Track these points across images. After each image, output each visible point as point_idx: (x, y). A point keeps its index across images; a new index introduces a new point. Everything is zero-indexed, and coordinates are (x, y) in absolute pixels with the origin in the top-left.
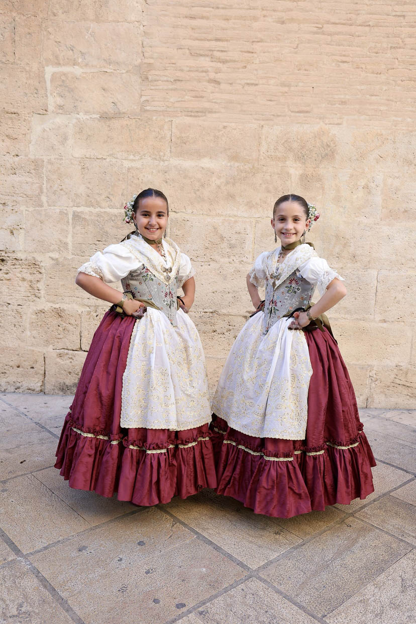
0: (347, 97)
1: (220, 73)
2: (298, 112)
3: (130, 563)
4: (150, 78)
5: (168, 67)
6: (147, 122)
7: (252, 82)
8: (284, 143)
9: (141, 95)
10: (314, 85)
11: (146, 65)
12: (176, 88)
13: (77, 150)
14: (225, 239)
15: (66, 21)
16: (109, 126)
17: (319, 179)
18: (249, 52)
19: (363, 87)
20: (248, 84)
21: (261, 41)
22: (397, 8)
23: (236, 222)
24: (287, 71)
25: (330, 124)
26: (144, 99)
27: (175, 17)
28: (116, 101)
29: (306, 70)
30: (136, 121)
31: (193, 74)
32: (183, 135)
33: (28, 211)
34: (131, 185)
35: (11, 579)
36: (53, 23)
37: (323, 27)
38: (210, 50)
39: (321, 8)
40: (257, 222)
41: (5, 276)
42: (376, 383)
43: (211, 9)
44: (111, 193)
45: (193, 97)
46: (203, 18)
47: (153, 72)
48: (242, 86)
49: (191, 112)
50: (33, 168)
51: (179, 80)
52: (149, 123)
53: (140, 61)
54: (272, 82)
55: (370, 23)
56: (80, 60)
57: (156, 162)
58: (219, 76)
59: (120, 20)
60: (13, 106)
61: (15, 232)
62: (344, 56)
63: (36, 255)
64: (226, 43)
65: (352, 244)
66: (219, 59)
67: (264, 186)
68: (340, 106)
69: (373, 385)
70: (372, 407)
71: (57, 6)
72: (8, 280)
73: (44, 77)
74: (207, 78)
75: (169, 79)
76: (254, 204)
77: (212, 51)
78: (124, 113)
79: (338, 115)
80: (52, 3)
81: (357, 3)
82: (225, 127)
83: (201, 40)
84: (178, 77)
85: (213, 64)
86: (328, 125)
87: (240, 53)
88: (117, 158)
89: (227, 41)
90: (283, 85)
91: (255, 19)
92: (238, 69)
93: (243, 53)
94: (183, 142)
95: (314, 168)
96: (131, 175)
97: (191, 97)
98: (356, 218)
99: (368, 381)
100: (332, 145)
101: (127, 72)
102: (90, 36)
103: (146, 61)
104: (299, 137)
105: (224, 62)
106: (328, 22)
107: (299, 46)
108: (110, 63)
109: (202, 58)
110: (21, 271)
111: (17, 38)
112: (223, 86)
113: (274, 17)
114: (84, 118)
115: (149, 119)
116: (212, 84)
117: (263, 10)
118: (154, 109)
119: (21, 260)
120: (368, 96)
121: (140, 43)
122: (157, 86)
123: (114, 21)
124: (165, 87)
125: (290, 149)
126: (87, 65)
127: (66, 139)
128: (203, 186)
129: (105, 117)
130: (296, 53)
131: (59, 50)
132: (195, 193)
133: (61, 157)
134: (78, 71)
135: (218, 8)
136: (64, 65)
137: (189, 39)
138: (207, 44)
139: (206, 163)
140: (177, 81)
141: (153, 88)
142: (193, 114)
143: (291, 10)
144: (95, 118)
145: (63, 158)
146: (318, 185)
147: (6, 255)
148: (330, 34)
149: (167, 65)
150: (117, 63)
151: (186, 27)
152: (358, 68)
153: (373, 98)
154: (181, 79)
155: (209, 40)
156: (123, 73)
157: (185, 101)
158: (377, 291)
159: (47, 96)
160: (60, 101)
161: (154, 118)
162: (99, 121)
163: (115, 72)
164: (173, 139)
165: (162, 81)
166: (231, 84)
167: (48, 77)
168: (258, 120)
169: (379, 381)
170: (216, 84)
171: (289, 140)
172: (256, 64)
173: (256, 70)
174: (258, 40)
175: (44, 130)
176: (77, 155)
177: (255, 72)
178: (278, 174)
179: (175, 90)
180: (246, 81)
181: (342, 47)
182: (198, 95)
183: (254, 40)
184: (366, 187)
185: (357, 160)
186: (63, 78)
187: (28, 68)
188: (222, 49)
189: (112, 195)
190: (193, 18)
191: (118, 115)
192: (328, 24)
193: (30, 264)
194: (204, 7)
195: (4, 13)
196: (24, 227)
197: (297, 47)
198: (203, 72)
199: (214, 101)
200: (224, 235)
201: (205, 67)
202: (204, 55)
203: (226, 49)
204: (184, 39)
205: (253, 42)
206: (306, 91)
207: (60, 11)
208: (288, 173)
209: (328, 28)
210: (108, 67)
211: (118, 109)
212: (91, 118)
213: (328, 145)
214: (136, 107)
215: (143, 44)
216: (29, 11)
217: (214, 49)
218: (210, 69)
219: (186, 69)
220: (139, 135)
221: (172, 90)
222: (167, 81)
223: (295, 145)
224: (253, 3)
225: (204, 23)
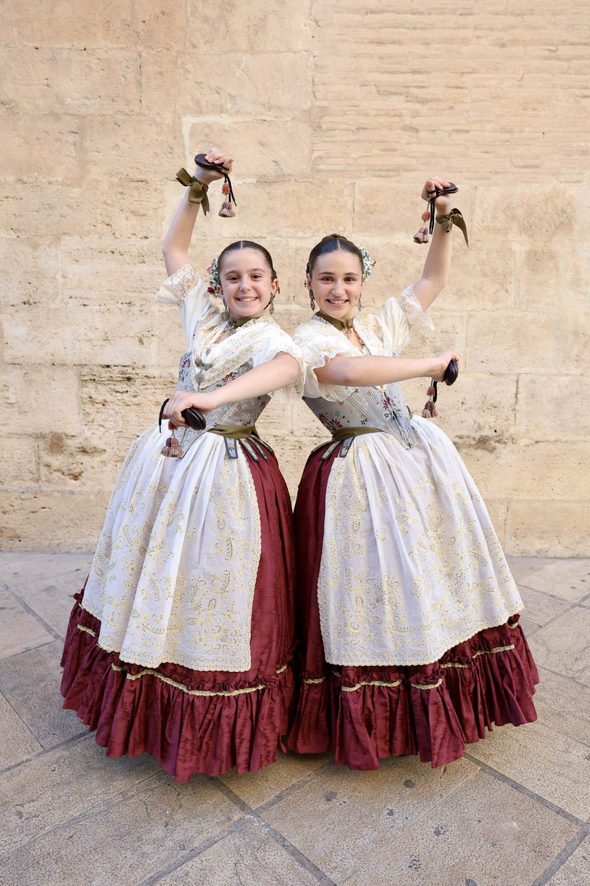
1: (418, 116)
2: (524, 167)
3: (407, 818)
4: (324, 126)
5: (348, 110)
6: (320, 186)
7: (462, 127)
8: (505, 209)
9: (313, 151)
10: (545, 129)
11: (317, 110)
13: (226, 227)
14: (427, 341)
15: (209, 54)
16: (269, 194)
17: (552, 256)
18: (457, 87)
20: (456, 131)
21: (474, 71)
23: (442, 317)
24: (509, 112)
25: (566, 182)
26: (316, 156)
27: (357, 42)
28: (278, 159)
29: (534, 109)
30: (306, 185)
31: (381, 120)
32: (370, 202)
33: (162, 311)
34: (300, 272)
35: (249, 852)
36: (191, 57)
37: (557, 49)
38: (405, 87)
39: (555, 24)
40: (470, 316)
41: (133, 399)
43: (405, 30)
45: (383, 151)
46: (394, 42)
47: (327, 118)
48: (447, 135)
49: (380, 170)
51: (363, 129)
52: (324, 187)
53: (311, 103)
54: (488, 125)
56: (229, 106)
58: (416, 122)
59: (282, 50)
60: (140, 171)
61: (144, 340)
62: (586, 88)
64: (425, 76)
66: (417, 97)
67: (478, 268)
68: (580, 157)
71: (198, 34)
72: (137, 405)
73: (180, 132)
74: (401, 124)
75: (350, 127)
76: (465, 292)
77: (407, 87)
78: (289, 175)
79: (577, 169)
80: (191, 31)
83: (393, 73)
84: (362, 124)
85: (409, 105)
86: (563, 184)
87: (445, 89)
88: (281, 236)
89: (427, 72)
90: (504, 130)
91: (465, 41)
92: (443, 110)
93: (450, 89)
94: (370, 212)
95: (546, 242)
96: (301, 258)
97: (380, 150)
100: (569, 210)
101: (293, 119)
102: (242, 72)
103: (318, 103)
104: (525, 201)
105: (424, 102)
106: (564, 43)
107: (525, 76)
108: (270, 109)
109: (394, 98)
110: (154, 393)
111: (144, 80)
112: (422, 135)
113: (491, 38)
114: (236, 184)
115: (323, 182)
116: (408, 132)
117: (476, 29)
118: (329, 168)
119: (154, 378)
121: (310, 80)
122: (333, 136)
123: (274, 51)
124: (345, 139)
125: (514, 218)
126: (238, 112)
127: (211, 212)
128: (396, 270)
129: (264, 181)
130: (520, 86)
131: (201, 94)
132: (387, 280)
133: (205, 238)
135: (415, 28)
136: (207, 113)
137: (376, 72)
138: (401, 78)
139: (401, 239)
140: (361, 130)
141: (328, 139)
142: (382, 173)
143: (513, 27)
144: (250, 183)
145: (208, 238)
146: (550, 265)
147: (134, 372)
148: (568, 59)
149: (347, 108)
150: (279, 108)
151: (372, 56)
154: (365, 126)
155: (402, 73)
156: (287, 121)
157: (371, 156)
159: (185, 156)
161: (330, 180)
162: (256, 187)
163: (277, 120)
164: (357, 208)
165: (341, 130)
166: (433, 131)
167: (186, 130)
168: (470, 179)
170: (413, 131)
171: (512, 206)
172: (467, 103)
173: (467, 111)
174: (470, 70)
177: (466, 114)
178: (497, 251)
179: (359, 141)
180: (453, 127)
181: (582, 77)
182: (389, 148)
183: (464, 70)
186: (207, 131)
187: (158, 120)
188: (422, 85)
190: (381, 42)
191: (282, 178)
192: (564, 44)
193: (166, 383)
194: (397, 27)
195: (127, 47)
196: (157, 333)
197: (522, 78)
198: (395, 116)
199: (411, 155)
200: (426, 336)
201: (397, 109)
202: (397, 94)
203: (426, 85)
204: (369, 72)
205: (462, 73)
206: (534, 139)
207: (202, 41)
208: (510, 250)
209: (566, 51)
210: (268, 113)
211: (282, 169)
212: (245, 183)
213: (563, 210)
214: (305, 167)
215: (313, 81)
216: (160, 43)
217: (410, 85)
218: (404, 112)
219: (372, 112)
220: (310, 203)
221: (353, 141)
222: (347, 130)
223: (520, 212)
224: (462, 20)
225: (396, 49)
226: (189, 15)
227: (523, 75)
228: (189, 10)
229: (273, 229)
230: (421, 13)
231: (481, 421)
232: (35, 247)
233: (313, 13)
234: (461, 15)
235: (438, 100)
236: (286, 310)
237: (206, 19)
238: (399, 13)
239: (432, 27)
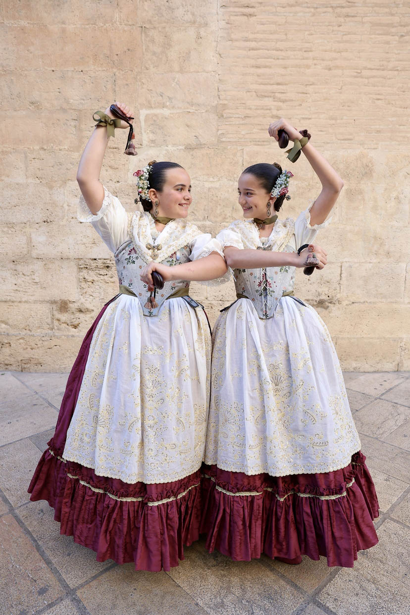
0: (382, 127)
1: (281, 110)
2: (343, 140)
4: (225, 115)
6: (223, 151)
7: (306, 116)
9: (218, 130)
10: (355, 118)
11: (221, 106)
12: (246, 123)
15: (156, 74)
16: (192, 155)
17: (361, 192)
18: (303, 93)
19: (394, 119)
20: (303, 118)
21: (313, 84)
24: (334, 107)
25: (368, 149)
26: (220, 133)
27: (244, 67)
28: (197, 135)
29: (348, 106)
30: (215, 150)
31: (259, 112)
32: (253, 160)
34: (211, 202)
36: (146, 75)
37: (361, 72)
38: (273, 92)
39: (360, 57)
41: (110, 279)
42: (405, 351)
43: (273, 60)
44: (196, 208)
45: (260, 130)
46: (266, 67)
47: (227, 111)
48: (298, 121)
50: (131, 191)
51: (248, 117)
52: (225, 151)
53: (217, 102)
54: (322, 116)
55: (399, 68)
56: (168, 104)
58: (280, 113)
59: (200, 71)
60: (115, 143)
62: (379, 94)
64: (285, 86)
65: (386, 244)
66: (280, 99)
68: (375, 134)
69: (403, 353)
70: (402, 370)
71: (149, 62)
72: (113, 282)
73: (139, 118)
74: (271, 115)
75: (240, 116)
78: (204, 144)
79: (375, 141)
80: (145, 60)
81: (388, 53)
83: (265, 84)
84: (246, 114)
85: (275, 103)
86: (366, 150)
87: (297, 94)
88: (199, 181)
89: (286, 84)
90: (332, 118)
91: (308, 67)
92: (295, 106)
93: (299, 94)
95: (357, 184)
96: (212, 194)
97: (258, 129)
98: (389, 223)
99: (399, 350)
100: (370, 165)
101: (206, 111)
102: (175, 84)
103: (221, 102)
104: (344, 160)
105: (284, 101)
106: (365, 68)
108: (192, 105)
109: (266, 99)
111: (117, 89)
113: (323, 65)
114: (172, 149)
115: (225, 148)
117: (314, 59)
118: (228, 140)
120: (397, 126)
121: (217, 88)
122: (230, 121)
123: (195, 72)
124: (237, 123)
126: (173, 107)
129: (189, 148)
130: (341, 93)
131: (151, 97)
134: (166, 112)
135: (278, 59)
136: (155, 108)
137: (255, 84)
138: (269, 88)
140: (247, 118)
141: (227, 123)
142: (260, 143)
143: (336, 59)
144: (181, 149)
146: (360, 197)
147: (111, 263)
148: (368, 78)
149: (238, 105)
150: (198, 105)
151: (253, 75)
152: (389, 104)
153: (402, 127)
154: (249, 115)
155: (271, 85)
156: (203, 113)
157: (253, 133)
158: (406, 280)
159: (142, 133)
160: (152, 136)
161: (229, 147)
162: (184, 151)
163: (196, 112)
164: (245, 164)
165: (235, 118)
166: (290, 118)
167: (142, 118)
169: (407, 350)
171: (337, 162)
172: (309, 102)
173: (310, 107)
174: (311, 83)
175: (140, 161)
177: (309, 109)
180: (301, 116)
181: (376, 88)
182: (264, 128)
183: (307, 83)
184: (397, 198)
185: (390, 176)
186: (154, 118)
188: (283, 91)
189: (196, 210)
190: (258, 67)
191: (200, 146)
194: (267, 58)
195: (107, 69)
197: (341, 88)
198: (267, 109)
201: (269, 106)
202: (268, 97)
203: (285, 91)
204: (251, 84)
205: (306, 85)
206: (349, 123)
207: (152, 66)
209: (366, 73)
210: (191, 108)
211: (200, 141)
212: (178, 149)
213: (366, 165)
214: (213, 139)
215: (218, 89)
216: (127, 67)
217: (275, 91)
218: (272, 107)
219: (253, 107)
220: (217, 161)
221: (243, 124)
222: (239, 118)
223: (341, 166)
224: (306, 54)
225: (267, 71)
226: (144, 50)
227: (342, 86)
228: (144, 48)
229: (195, 176)
230: (281, 50)
231: (320, 290)
232: (51, 188)
233: (218, 49)
234: (305, 51)
235: (292, 100)
236: (203, 224)
237: (154, 53)
238: (268, 50)
239: (288, 58)
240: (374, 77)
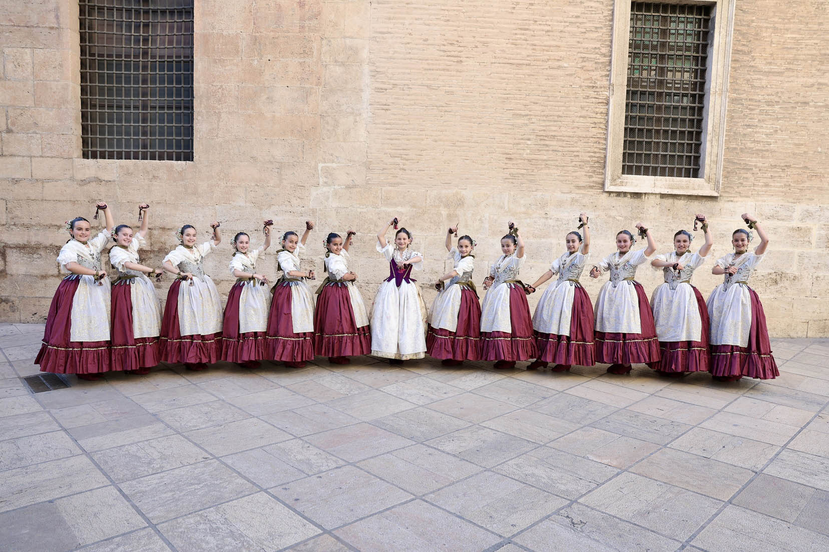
0: (469, 176)
1: (405, 165)
2: (445, 184)
4: (371, 168)
5: (380, 163)
7: (422, 169)
8: (438, 199)
9: (366, 177)
10: (452, 170)
11: (368, 162)
13: (334, 204)
15: (329, 142)
16: (350, 192)
17: (456, 216)
18: (419, 155)
19: (476, 171)
21: (426, 150)
22: (491, 135)
24: (439, 164)
25: (461, 189)
26: (368, 178)
27: (383, 139)
28: (353, 179)
29: (448, 163)
30: (364, 189)
31: (392, 166)
32: (388, 196)
34: (361, 221)
36: (322, 143)
38: (401, 155)
39: (454, 135)
40: (426, 238)
43: (400, 135)
46: (396, 139)
47: (372, 165)
48: (416, 171)
50: (311, 213)
52: (370, 190)
53: (366, 160)
54: (431, 169)
56: (336, 160)
57: (374, 209)
58: (405, 167)
59: (355, 141)
60: (302, 183)
62: (467, 157)
63: (312, 257)
66: (405, 158)
67: (429, 220)
68: (465, 181)
71: (325, 135)
74: (399, 168)
76: (424, 229)
78: (357, 185)
79: (465, 185)
80: (322, 134)
82: (408, 191)
83: (396, 150)
84: (384, 167)
85: (402, 161)
87: (415, 156)
88: (354, 207)
89: (409, 150)
91: (423, 140)
92: (415, 163)
93: (417, 156)
94: (387, 199)
95: (454, 211)
96: (362, 215)
97: (391, 177)
100: (462, 199)
101: (359, 165)
102: (340, 148)
103: (369, 160)
104: (446, 196)
105: (407, 160)
106: (458, 141)
108: (351, 161)
109: (397, 158)
111: (304, 151)
112: (407, 171)
113: (431, 139)
114: (338, 188)
115: (370, 188)
116: (402, 171)
117: (426, 136)
118: (373, 183)
120: (479, 176)
121: (366, 152)
122: (374, 172)
123: (353, 142)
124: (378, 172)
125: (441, 202)
126: (339, 163)
127: (328, 198)
129: (348, 187)
130: (443, 155)
131: (325, 156)
133: (326, 207)
134: (334, 165)
135: (404, 135)
136: (328, 163)
137: (390, 149)
138: (399, 151)
139: (399, 209)
140: (384, 169)
141: (372, 173)
142: (392, 185)
143: (439, 136)
144: (343, 188)
146: (456, 219)
150: (354, 161)
151: (388, 144)
152: (474, 162)
153: (482, 176)
154: (386, 168)
156: (357, 166)
157: (388, 179)
159: (319, 178)
160: (325, 180)
161: (373, 187)
162: (345, 189)
163: (353, 166)
164: (382, 197)
165: (377, 170)
166: (411, 170)
167: (320, 168)
168: (425, 188)
171: (441, 197)
172: (423, 161)
174: (424, 149)
175: (317, 194)
176: (333, 206)
177: (423, 165)
178: (436, 214)
179: (382, 173)
180: (418, 169)
181: (465, 153)
182: (395, 176)
184: (480, 220)
185: (475, 206)
186: (327, 169)
187: (310, 165)
188: (406, 154)
190: (391, 139)
191: (355, 186)
194: (397, 134)
195: (299, 139)
197: (443, 153)
198: (397, 165)
199: (403, 179)
201: (398, 163)
203: (408, 154)
204: (387, 149)
205: (421, 150)
206: (448, 174)
207: (326, 138)
208: (441, 214)
209: (458, 144)
210: (350, 163)
211: (355, 183)
212: (341, 188)
213: (460, 199)
214: (363, 182)
216: (311, 138)
218: (400, 164)
219: (388, 163)
220: (365, 196)
222: (379, 169)
223: (444, 200)
224: (421, 133)
225: (397, 142)
226: (322, 129)
228: (322, 127)
229: (351, 205)
230: (406, 130)
231: (431, 278)
232: (261, 209)
233: (367, 129)
235: (413, 160)
237: (328, 130)
238: (398, 130)
239: (410, 135)
240: (464, 146)
